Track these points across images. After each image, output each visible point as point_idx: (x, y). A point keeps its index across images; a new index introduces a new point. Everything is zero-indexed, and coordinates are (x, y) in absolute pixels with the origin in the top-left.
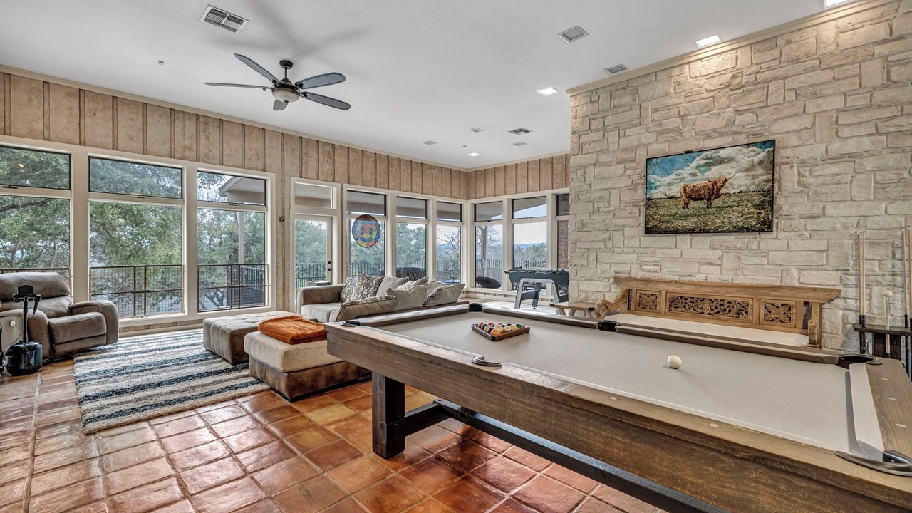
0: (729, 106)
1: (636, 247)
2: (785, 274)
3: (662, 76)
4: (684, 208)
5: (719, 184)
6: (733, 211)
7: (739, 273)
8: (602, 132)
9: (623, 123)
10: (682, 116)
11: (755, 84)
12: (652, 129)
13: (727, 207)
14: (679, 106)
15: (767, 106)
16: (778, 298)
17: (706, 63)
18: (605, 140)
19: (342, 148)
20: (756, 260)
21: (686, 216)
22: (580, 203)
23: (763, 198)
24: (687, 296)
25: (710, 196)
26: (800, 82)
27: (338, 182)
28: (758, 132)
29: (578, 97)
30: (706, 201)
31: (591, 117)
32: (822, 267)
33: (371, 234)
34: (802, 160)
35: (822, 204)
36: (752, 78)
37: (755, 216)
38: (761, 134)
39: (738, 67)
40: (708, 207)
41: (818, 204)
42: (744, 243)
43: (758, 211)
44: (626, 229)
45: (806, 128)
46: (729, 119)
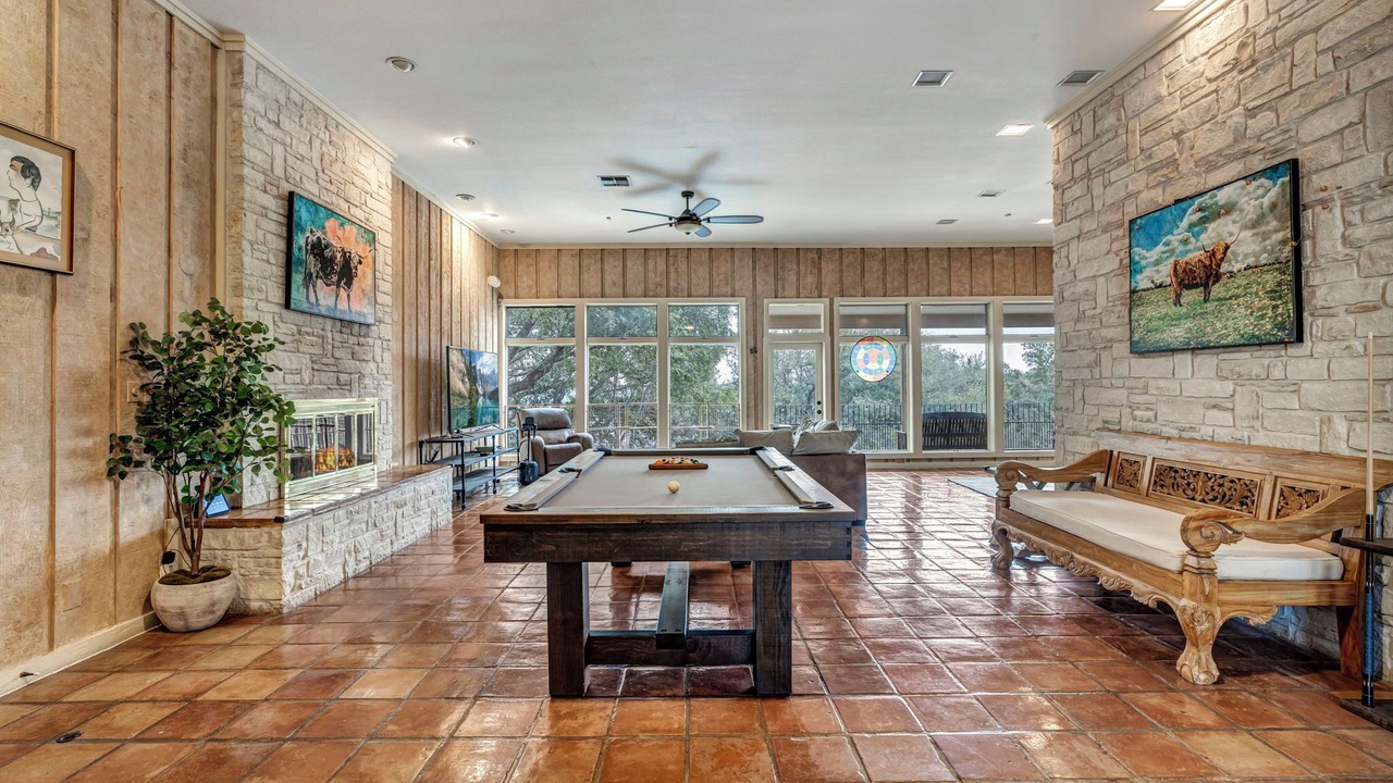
0: (1236, 105)
1: (1125, 377)
2: (1325, 428)
3: (1152, 67)
4: (1175, 305)
5: (1219, 256)
6: (1239, 305)
7: (1257, 424)
8: (1086, 181)
9: (1109, 161)
10: (1177, 134)
11: (1272, 53)
12: (1141, 166)
13: (1230, 298)
14: (1172, 117)
15: (1291, 92)
16: (1302, 477)
17: (1206, 30)
18: (1090, 196)
19: (832, 251)
20: (1280, 401)
21: (1179, 319)
22: (1065, 303)
23: (1280, 277)
24: (1178, 466)
25: (1208, 278)
26: (1339, 32)
27: (826, 297)
28: (1278, 146)
29: (1060, 127)
30: (1202, 288)
31: (1073, 158)
32: (1386, 415)
33: (880, 362)
34: (1346, 192)
35: (1382, 281)
36: (1269, 40)
37: (1270, 313)
38: (1282, 149)
39: (1249, 25)
40: (1206, 301)
41: (1373, 280)
42: (1263, 365)
43: (1274, 303)
44: (1115, 345)
45: (1352, 124)
46: (1236, 129)
